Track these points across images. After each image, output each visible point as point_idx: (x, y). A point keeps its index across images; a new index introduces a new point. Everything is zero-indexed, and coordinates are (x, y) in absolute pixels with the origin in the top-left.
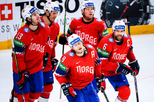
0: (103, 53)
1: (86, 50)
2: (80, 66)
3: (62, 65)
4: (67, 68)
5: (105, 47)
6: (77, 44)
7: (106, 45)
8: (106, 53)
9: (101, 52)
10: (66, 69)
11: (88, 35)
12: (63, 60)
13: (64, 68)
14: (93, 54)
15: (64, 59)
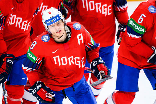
0: (136, 27)
1: (69, 33)
2: (58, 57)
3: (30, 54)
4: (37, 59)
5: (142, 19)
6: (56, 25)
7: (143, 17)
8: (140, 29)
9: (133, 24)
10: (36, 61)
11: (100, 4)
12: (32, 46)
13: (34, 58)
14: (80, 39)
15: (34, 45)
